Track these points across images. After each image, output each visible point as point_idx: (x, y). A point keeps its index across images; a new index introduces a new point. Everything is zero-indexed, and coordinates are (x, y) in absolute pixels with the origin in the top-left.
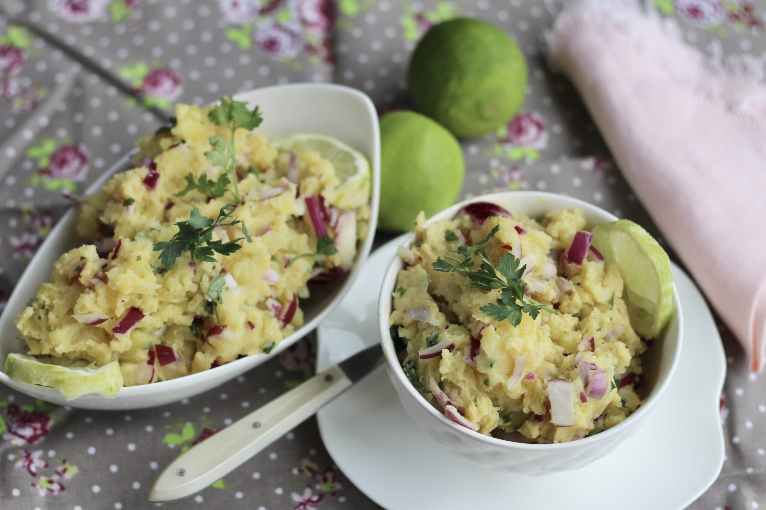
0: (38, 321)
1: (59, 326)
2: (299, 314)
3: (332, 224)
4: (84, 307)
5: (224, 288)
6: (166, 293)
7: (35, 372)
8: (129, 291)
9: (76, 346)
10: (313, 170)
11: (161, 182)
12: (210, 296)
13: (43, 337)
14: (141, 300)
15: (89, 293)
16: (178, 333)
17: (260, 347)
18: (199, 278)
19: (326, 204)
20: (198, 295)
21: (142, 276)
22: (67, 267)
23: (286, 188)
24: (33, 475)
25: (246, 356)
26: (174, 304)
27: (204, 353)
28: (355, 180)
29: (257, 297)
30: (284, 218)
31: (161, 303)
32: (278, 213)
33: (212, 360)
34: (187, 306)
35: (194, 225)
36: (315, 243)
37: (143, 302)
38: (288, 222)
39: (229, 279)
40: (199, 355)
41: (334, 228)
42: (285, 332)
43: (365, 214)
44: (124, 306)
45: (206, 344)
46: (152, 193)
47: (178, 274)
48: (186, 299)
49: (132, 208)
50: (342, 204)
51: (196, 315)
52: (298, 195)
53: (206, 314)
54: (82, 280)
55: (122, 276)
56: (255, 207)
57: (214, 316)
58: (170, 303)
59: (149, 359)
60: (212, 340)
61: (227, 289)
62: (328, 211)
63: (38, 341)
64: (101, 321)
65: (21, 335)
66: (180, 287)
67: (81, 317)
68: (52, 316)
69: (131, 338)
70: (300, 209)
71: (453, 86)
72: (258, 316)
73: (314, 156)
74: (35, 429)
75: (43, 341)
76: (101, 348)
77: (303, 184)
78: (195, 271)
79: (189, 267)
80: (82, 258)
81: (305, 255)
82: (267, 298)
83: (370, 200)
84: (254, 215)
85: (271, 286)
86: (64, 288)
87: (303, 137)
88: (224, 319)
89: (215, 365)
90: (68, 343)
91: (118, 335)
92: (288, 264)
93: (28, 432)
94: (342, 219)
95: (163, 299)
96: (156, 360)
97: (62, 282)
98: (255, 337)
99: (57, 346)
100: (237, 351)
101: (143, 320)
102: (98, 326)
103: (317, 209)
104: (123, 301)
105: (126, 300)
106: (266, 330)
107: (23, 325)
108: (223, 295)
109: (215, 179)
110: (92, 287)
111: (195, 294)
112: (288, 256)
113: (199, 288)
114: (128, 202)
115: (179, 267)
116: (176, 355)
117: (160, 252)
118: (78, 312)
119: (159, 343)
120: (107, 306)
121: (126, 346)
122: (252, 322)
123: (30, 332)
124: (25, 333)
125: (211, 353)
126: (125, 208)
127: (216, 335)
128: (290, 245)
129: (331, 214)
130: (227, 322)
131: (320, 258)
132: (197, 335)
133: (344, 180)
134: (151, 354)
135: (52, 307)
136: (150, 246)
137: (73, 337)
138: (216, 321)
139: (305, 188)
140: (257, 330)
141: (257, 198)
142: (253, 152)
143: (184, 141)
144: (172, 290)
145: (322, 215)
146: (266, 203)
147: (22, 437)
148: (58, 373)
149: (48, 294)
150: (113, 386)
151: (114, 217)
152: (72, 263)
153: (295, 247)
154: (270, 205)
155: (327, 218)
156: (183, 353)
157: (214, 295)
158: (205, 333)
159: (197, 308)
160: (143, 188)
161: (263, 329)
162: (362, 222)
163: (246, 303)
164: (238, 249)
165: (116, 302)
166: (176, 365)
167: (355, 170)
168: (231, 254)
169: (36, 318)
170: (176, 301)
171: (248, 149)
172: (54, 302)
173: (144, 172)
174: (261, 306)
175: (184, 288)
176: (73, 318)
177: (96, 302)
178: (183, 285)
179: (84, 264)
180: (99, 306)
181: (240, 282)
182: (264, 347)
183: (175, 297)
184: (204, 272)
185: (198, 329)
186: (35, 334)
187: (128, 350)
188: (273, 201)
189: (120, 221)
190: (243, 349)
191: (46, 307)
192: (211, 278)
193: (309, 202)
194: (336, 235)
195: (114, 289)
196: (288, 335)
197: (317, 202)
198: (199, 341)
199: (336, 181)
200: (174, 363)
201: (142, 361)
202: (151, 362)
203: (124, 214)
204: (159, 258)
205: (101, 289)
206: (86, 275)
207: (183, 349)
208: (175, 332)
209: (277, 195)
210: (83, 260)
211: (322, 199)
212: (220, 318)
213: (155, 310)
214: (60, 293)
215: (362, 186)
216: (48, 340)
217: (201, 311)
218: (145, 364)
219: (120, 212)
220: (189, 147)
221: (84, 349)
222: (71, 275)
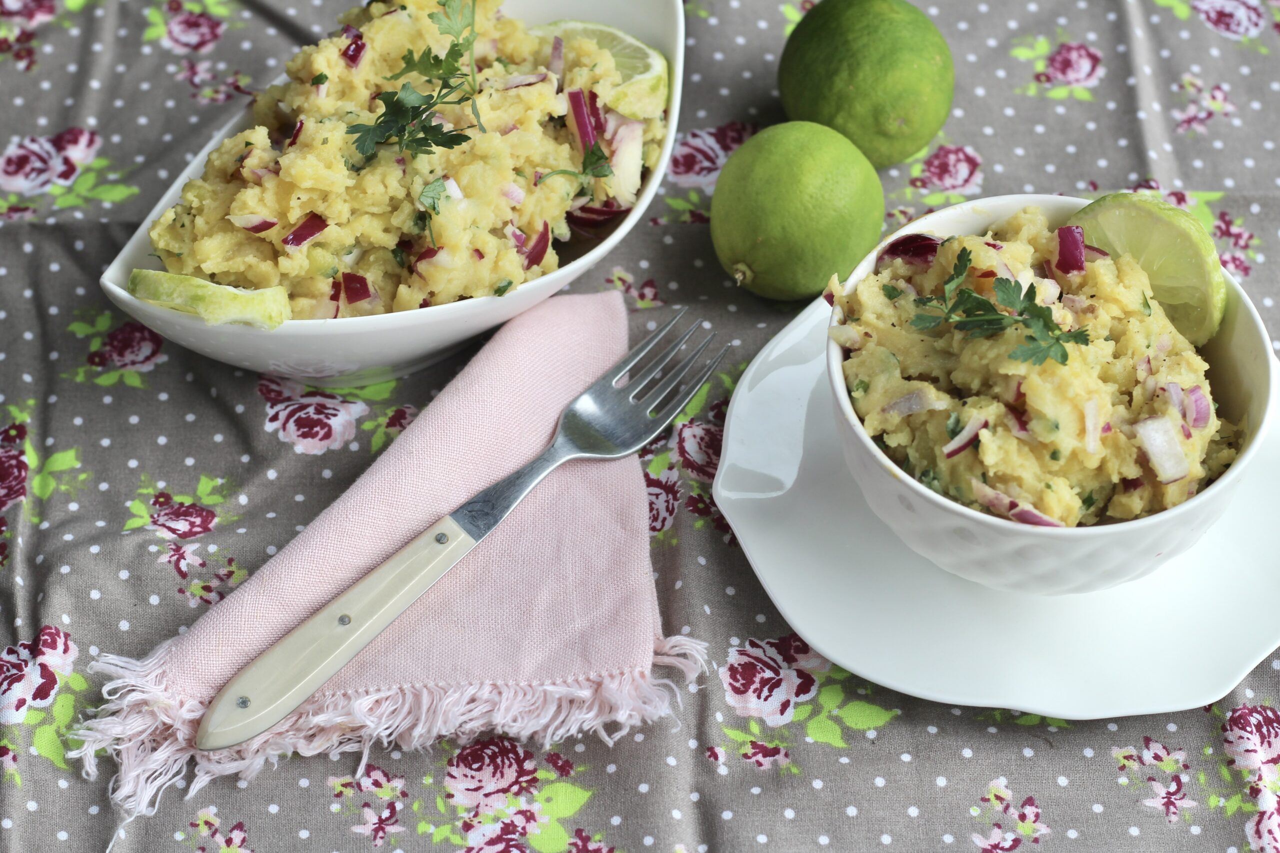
0: (181, 230)
1: (210, 234)
2: (551, 256)
3: (608, 135)
4: (244, 205)
5: (443, 195)
6: (361, 195)
7: (166, 285)
8: (307, 184)
9: (231, 263)
10: (585, 60)
11: (367, 56)
12: (422, 203)
13: (185, 250)
14: (326, 204)
15: (252, 188)
16: (376, 261)
17: (491, 286)
18: (410, 181)
19: (600, 104)
20: (405, 202)
21: (329, 166)
22: (226, 157)
23: (544, 79)
24: (183, 575)
25: (471, 297)
26: (373, 215)
27: (410, 287)
28: (644, 81)
29: (490, 219)
30: (537, 115)
31: (353, 212)
32: (529, 108)
33: (420, 297)
34: (390, 218)
35: (405, 102)
36: (580, 159)
37: (329, 206)
38: (543, 125)
39: (452, 187)
40: (402, 288)
41: (610, 143)
42: (529, 273)
43: (657, 131)
44: (300, 207)
45: (415, 276)
46: (354, 70)
47: (379, 171)
48: (389, 209)
49: (324, 88)
50: (623, 108)
51: (403, 234)
52: (560, 90)
53: (415, 231)
54: (245, 172)
55: (299, 162)
56: (495, 96)
57: (427, 232)
58: (367, 213)
59: (332, 293)
60: (422, 266)
61: (448, 197)
62: (602, 115)
63: (179, 256)
64: (266, 226)
65: (156, 249)
66: (381, 188)
67: (240, 219)
68: (200, 221)
69: (308, 257)
70: (561, 107)
71: (840, 82)
72: (490, 244)
73: (590, 45)
74: (192, 524)
75: (184, 257)
76: (266, 267)
77: (568, 77)
78: (404, 172)
79: (396, 164)
80: (248, 144)
81: (564, 172)
82: (505, 224)
83: (666, 112)
84: (494, 108)
85: (514, 209)
86: (220, 187)
87: (579, 26)
88: (440, 236)
89: (425, 304)
90: (220, 260)
91: (289, 248)
92: (538, 180)
93: (182, 526)
94: (622, 131)
95: (356, 206)
96: (343, 295)
97: (218, 179)
98: (484, 269)
99: (205, 262)
100: (456, 288)
101: (326, 230)
102: (262, 234)
103: (586, 110)
104: (299, 198)
105: (304, 197)
106: (500, 263)
107: (159, 235)
108: (441, 205)
109: (442, 56)
110: (259, 183)
111: (401, 201)
112: (539, 170)
113: (408, 195)
114: (318, 80)
115: (382, 162)
116: (371, 289)
117: (357, 136)
118: (236, 211)
119: (348, 271)
120: (277, 206)
121: (301, 267)
122: (481, 250)
123: (168, 244)
124: (161, 245)
125: (420, 289)
126: (314, 88)
127: (427, 259)
128: (545, 157)
129: (606, 121)
130: (443, 241)
131: (588, 180)
132: (401, 264)
133: (627, 78)
134: (336, 286)
135: (200, 211)
136: (343, 127)
137: (228, 252)
138: (429, 239)
139: (572, 82)
140: (487, 262)
141: (500, 86)
142: (502, 39)
143: (404, 8)
144: (369, 191)
145: (593, 120)
146: (513, 92)
147: (173, 531)
148: (199, 286)
149: (196, 192)
150: (273, 315)
151: (298, 102)
152: (233, 152)
153: (551, 161)
154: (518, 96)
155: (600, 127)
156: (382, 289)
157: (428, 202)
158: (413, 259)
159: (404, 222)
160: (342, 63)
161: (496, 263)
162: (652, 143)
163: (474, 223)
164: (465, 141)
165: (289, 200)
166: (369, 303)
167: (647, 68)
168: (455, 147)
169: (178, 225)
170: (375, 210)
171: (497, 35)
172: (204, 203)
173: (344, 42)
174: (496, 232)
175: (386, 192)
176: (229, 221)
177: (261, 200)
178: (386, 187)
179: (250, 153)
180: (265, 205)
181: (468, 193)
182: (496, 287)
183: (373, 205)
184: (416, 172)
185: (404, 255)
186: (175, 247)
187: (303, 273)
188: (523, 91)
189: (306, 105)
190: (466, 288)
191: (193, 211)
192: (426, 184)
193: (575, 98)
194: (613, 153)
195: (288, 180)
196: (533, 279)
197: (586, 99)
198: (405, 273)
199: (617, 77)
200: (368, 300)
201: (322, 295)
202: (335, 297)
203: (313, 97)
204: (354, 143)
205: (270, 183)
206: (251, 163)
207: (381, 284)
208: (372, 258)
209: (530, 85)
210: (249, 147)
211: (593, 96)
212: (434, 236)
213: (344, 220)
214: (214, 192)
215: (654, 89)
216: (193, 253)
217: (410, 228)
218: (327, 299)
219: (307, 95)
220: (410, 16)
221: (242, 268)
222: (231, 169)
